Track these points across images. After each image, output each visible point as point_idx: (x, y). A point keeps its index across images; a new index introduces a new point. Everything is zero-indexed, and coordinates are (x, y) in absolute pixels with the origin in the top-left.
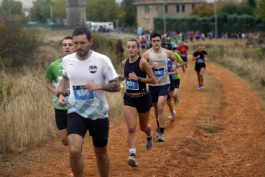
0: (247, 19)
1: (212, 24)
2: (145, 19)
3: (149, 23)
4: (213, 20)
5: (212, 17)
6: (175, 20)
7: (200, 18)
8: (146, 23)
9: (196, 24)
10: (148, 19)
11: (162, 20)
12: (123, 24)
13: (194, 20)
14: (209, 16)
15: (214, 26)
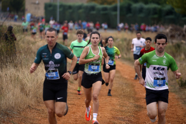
0: (155, 9)
1: (114, 13)
2: (35, 4)
3: (39, 9)
4: (115, 9)
5: (113, 5)
6: (70, 7)
7: (99, 6)
8: (36, 8)
9: (94, 12)
10: (38, 4)
11: (55, 6)
12: (8, 9)
13: (93, 8)
14: (110, 3)
15: (116, 16)
